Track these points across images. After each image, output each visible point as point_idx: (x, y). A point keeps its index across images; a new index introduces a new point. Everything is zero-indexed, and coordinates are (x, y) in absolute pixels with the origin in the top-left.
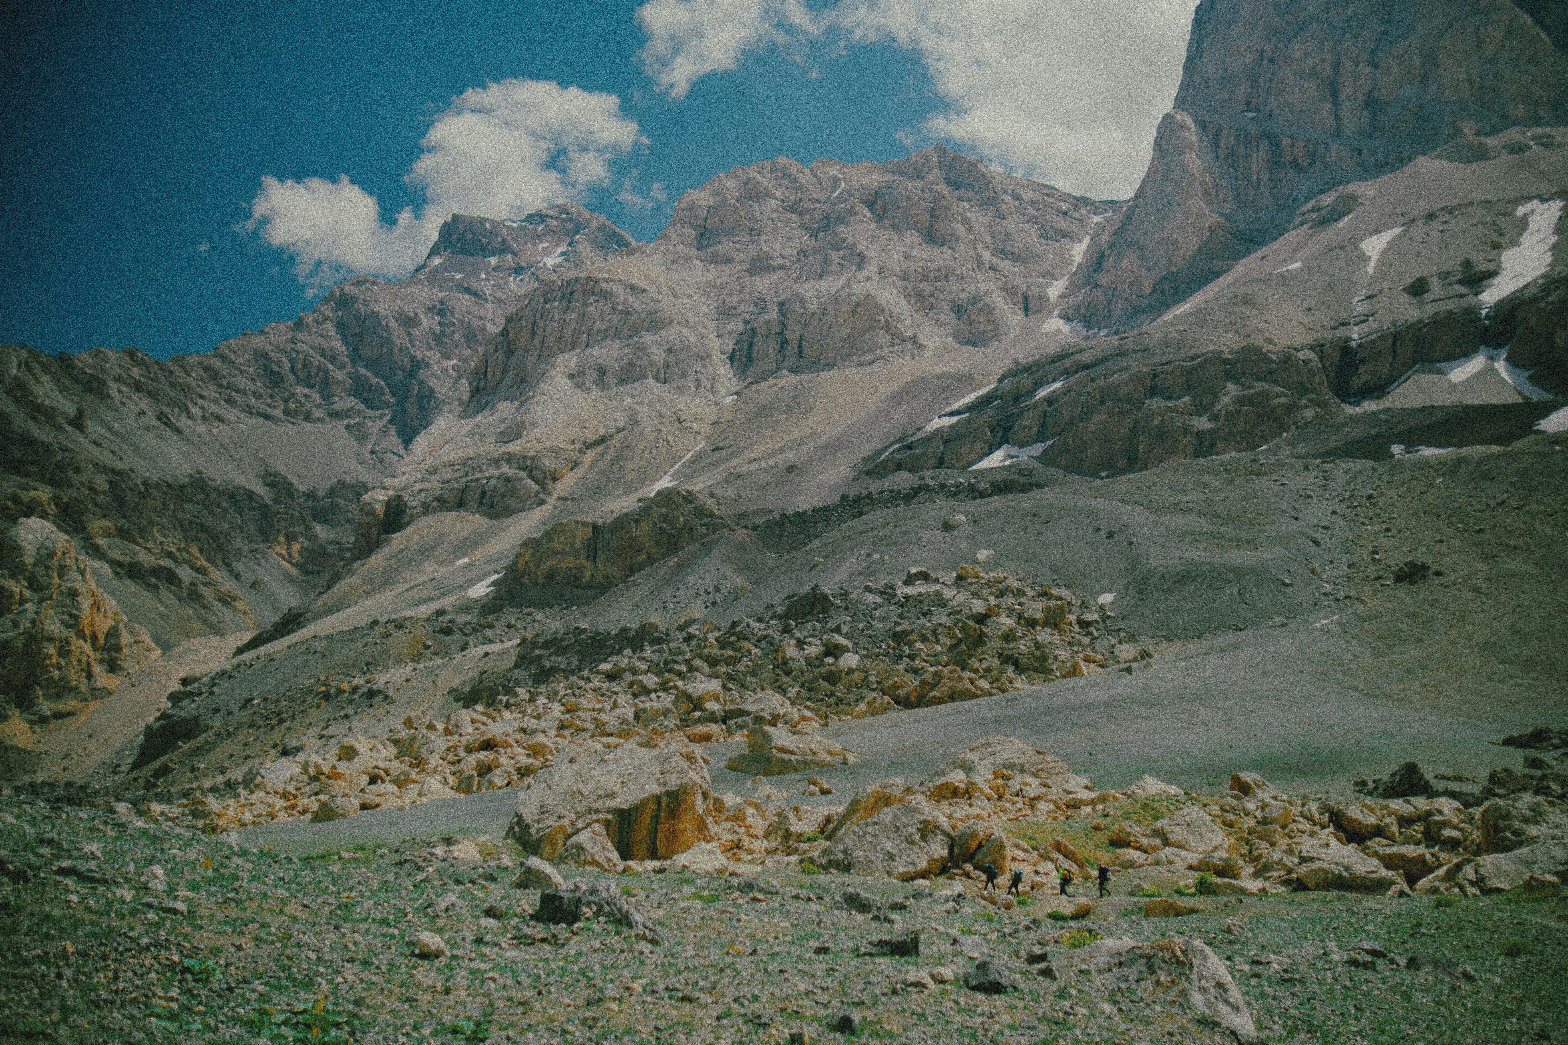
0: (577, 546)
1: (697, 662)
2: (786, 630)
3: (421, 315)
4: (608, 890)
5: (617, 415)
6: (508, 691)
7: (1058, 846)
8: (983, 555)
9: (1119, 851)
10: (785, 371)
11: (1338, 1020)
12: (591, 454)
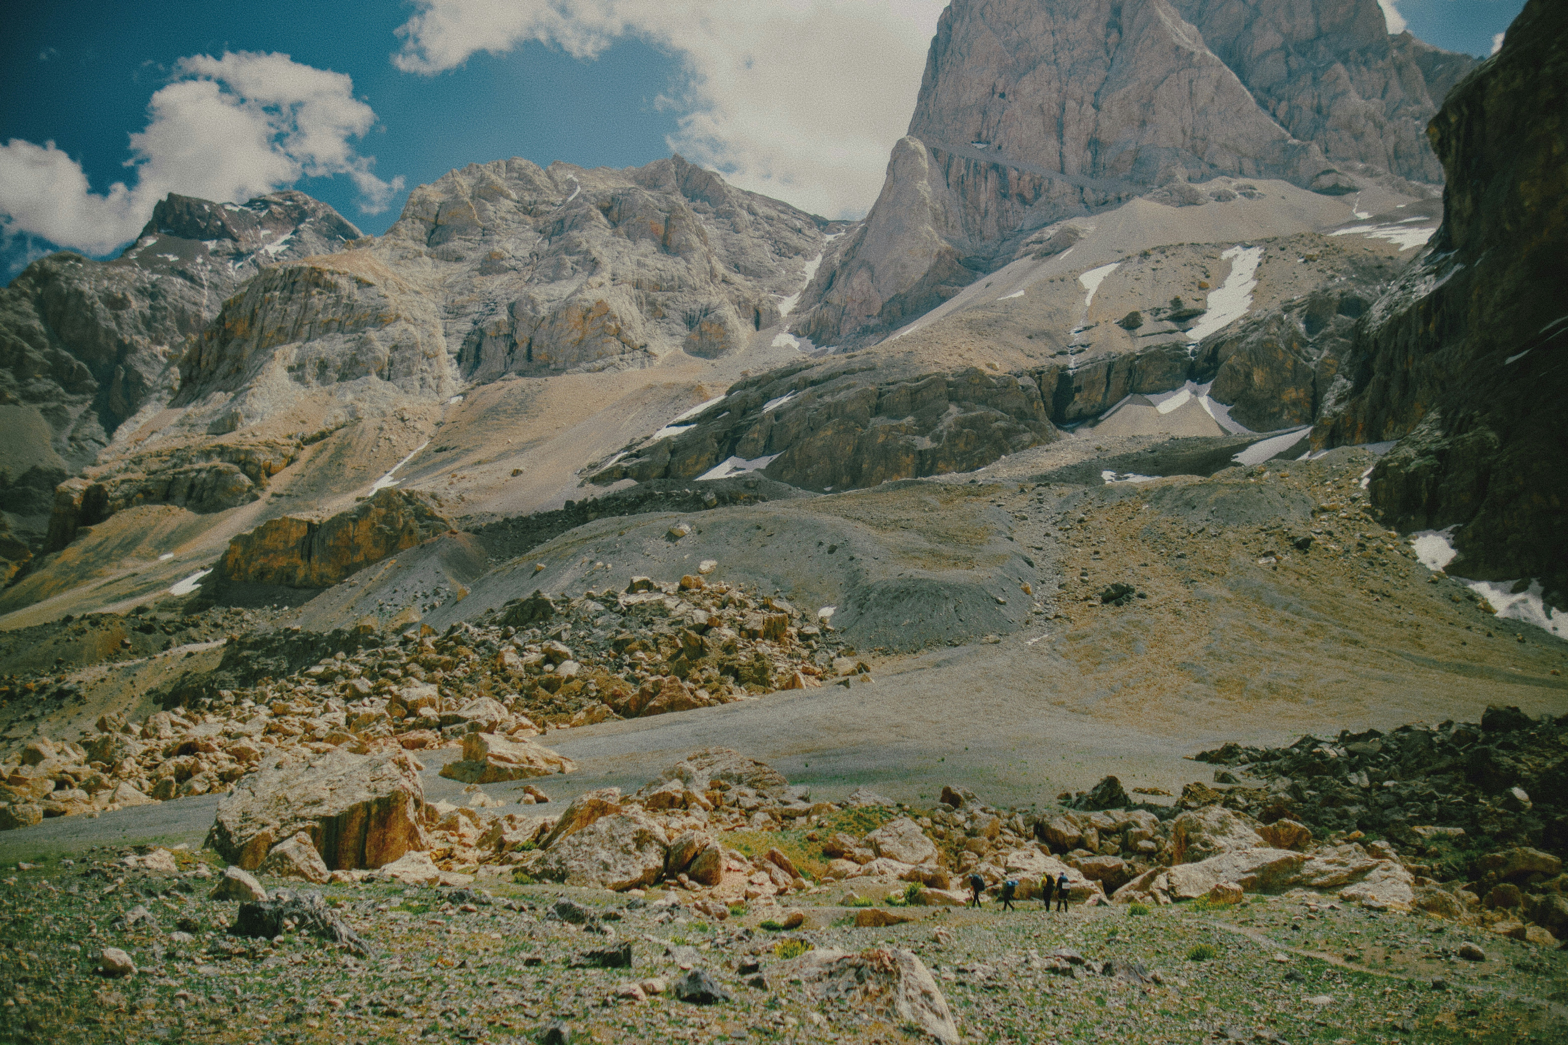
0: (291, 544)
1: (414, 667)
2: (506, 636)
3: (131, 298)
4: (312, 901)
5: (338, 411)
6: (213, 693)
7: (773, 857)
8: (706, 565)
9: (833, 862)
10: (513, 375)
11: (1037, 1025)
12: (308, 451)
